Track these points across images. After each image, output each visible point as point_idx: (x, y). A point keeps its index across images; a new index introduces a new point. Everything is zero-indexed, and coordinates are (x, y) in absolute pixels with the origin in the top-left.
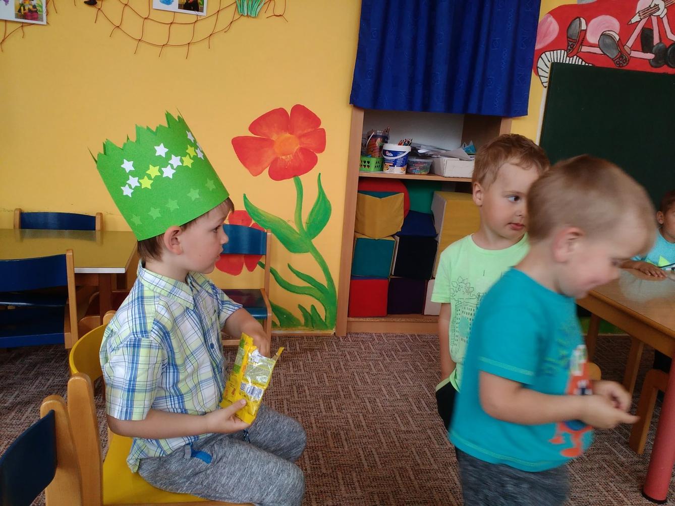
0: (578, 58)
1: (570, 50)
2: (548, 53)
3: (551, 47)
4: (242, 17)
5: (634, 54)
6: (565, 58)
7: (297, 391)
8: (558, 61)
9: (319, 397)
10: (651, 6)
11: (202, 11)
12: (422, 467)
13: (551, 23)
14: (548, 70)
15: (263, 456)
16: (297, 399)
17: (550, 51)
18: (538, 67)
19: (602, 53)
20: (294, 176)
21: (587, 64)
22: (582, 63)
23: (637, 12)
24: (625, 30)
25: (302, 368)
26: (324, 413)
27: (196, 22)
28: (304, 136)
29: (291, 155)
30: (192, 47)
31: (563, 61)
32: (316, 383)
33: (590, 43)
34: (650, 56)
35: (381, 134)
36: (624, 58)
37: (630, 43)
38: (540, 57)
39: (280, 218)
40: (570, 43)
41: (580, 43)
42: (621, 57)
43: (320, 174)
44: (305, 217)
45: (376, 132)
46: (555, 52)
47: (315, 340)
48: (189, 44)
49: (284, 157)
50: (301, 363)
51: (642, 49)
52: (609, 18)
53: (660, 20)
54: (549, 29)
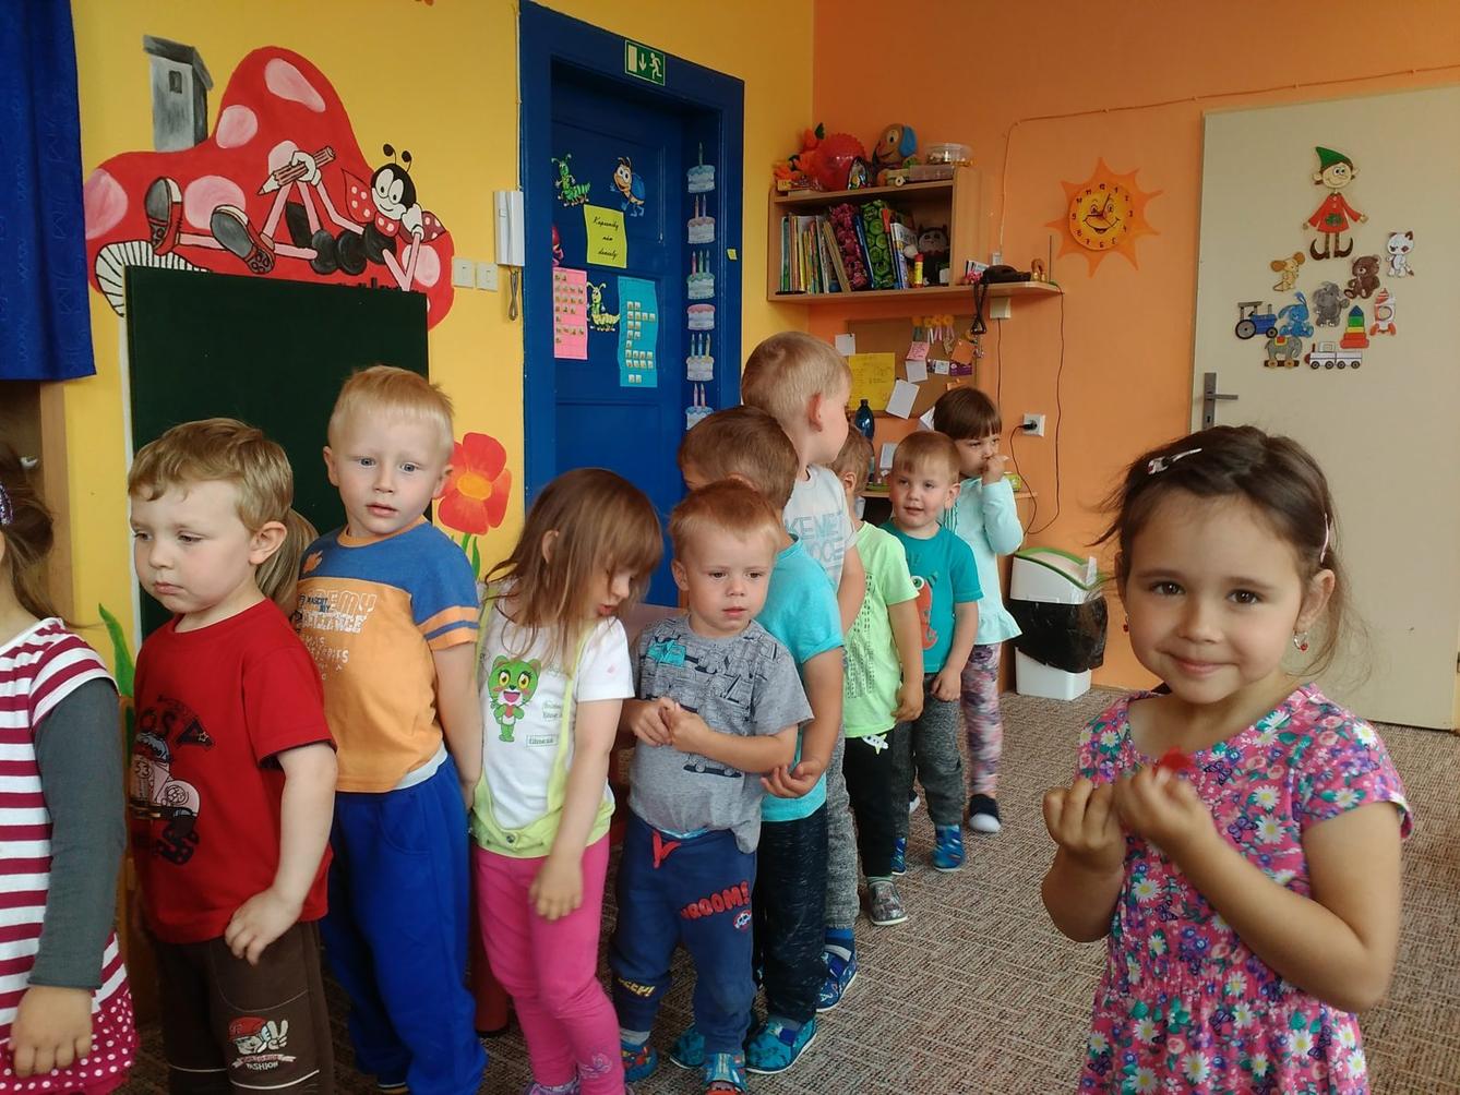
0: (176, 257)
1: (157, 241)
2: (113, 247)
3: (119, 235)
5: (281, 249)
6: (150, 257)
8: (139, 264)
10: (293, 164)
13: (109, 186)
14: (121, 281)
17: (117, 243)
18: (97, 276)
19: (221, 247)
21: (196, 269)
22: (186, 267)
23: (270, 172)
24: (259, 204)
31: (147, 263)
33: (194, 228)
34: (310, 254)
36: (265, 257)
37: (270, 229)
38: (99, 254)
40: (156, 228)
41: (174, 228)
42: (259, 254)
46: (128, 244)
51: (293, 240)
52: (220, 181)
53: (312, 189)
54: (107, 201)
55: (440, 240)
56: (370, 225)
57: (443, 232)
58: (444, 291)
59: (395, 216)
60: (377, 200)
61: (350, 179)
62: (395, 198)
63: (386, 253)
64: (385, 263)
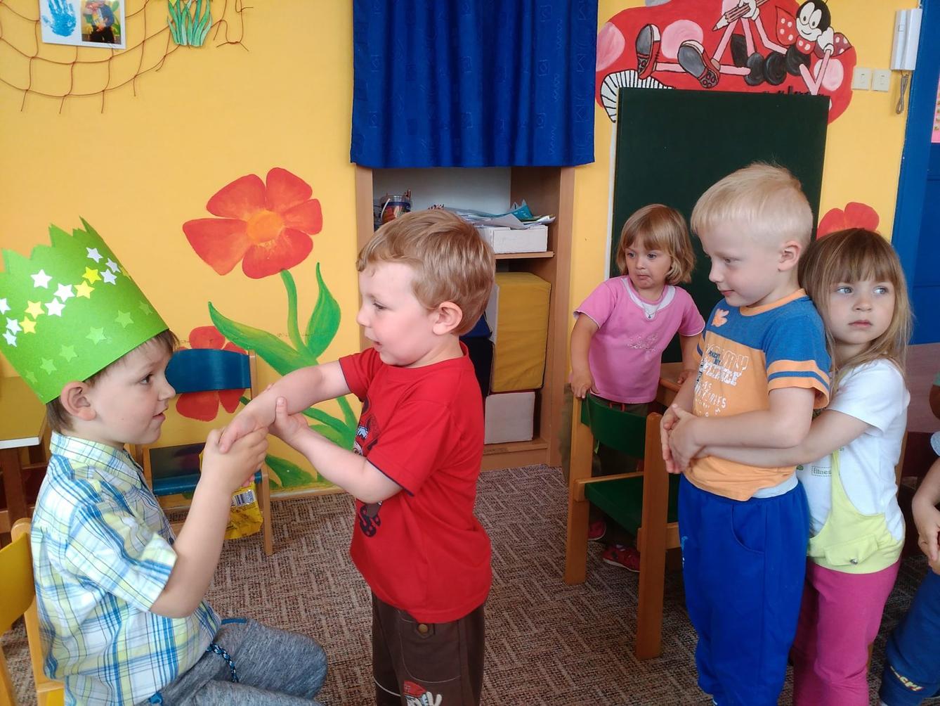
0: (653, 80)
1: (641, 69)
2: (613, 76)
3: (617, 68)
4: (180, 48)
5: (725, 69)
6: (636, 81)
7: (316, 581)
8: (628, 86)
9: (348, 586)
10: (740, 6)
11: (119, 42)
12: (501, 668)
13: (614, 33)
14: (616, 99)
15: (269, 700)
16: (318, 593)
17: (615, 73)
18: (601, 96)
19: (683, 71)
20: (281, 270)
21: (665, 88)
22: (658, 86)
23: (723, 14)
24: (712, 36)
25: (320, 545)
26: (358, 609)
27: (111, 58)
28: (290, 211)
29: (273, 241)
30: (109, 96)
31: (634, 85)
32: (343, 565)
33: (667, 59)
34: (745, 71)
35: (400, 201)
36: (713, 75)
37: (718, 56)
38: (604, 81)
39: (265, 332)
40: (642, 60)
41: (653, 59)
42: (709, 74)
43: (318, 264)
44: (303, 328)
45: (393, 199)
46: (623, 73)
47: (335, 500)
48: (103, 91)
49: (263, 244)
50: (318, 537)
51: (734, 61)
52: (688, 23)
53: (752, 23)
54: (612, 43)
55: (846, 54)
56: (792, 47)
57: (849, 48)
58: (844, 95)
59: (811, 38)
60: (800, 27)
61: (781, 12)
62: (814, 24)
63: (802, 67)
64: (800, 75)
